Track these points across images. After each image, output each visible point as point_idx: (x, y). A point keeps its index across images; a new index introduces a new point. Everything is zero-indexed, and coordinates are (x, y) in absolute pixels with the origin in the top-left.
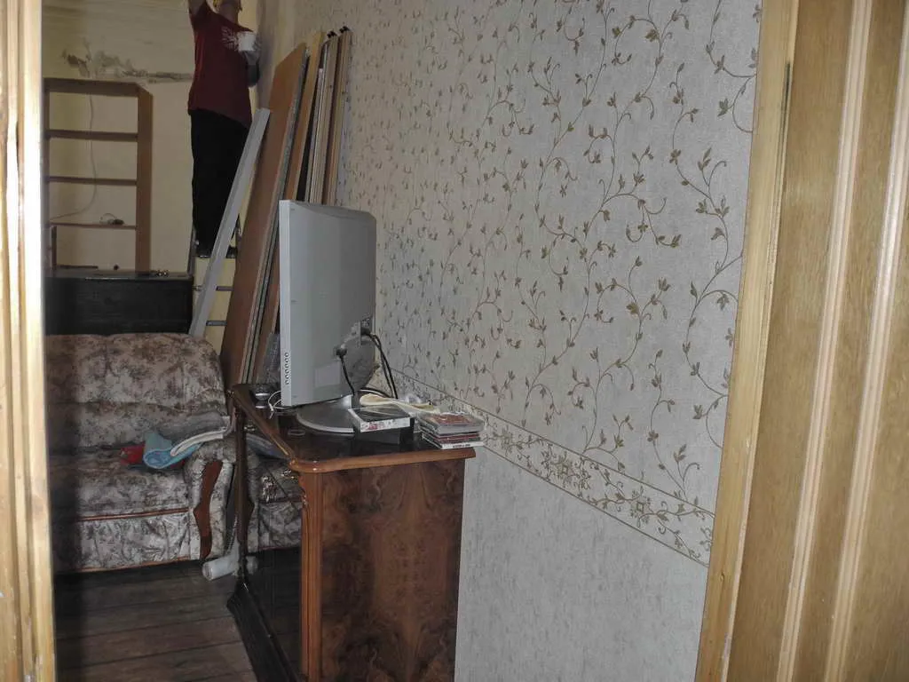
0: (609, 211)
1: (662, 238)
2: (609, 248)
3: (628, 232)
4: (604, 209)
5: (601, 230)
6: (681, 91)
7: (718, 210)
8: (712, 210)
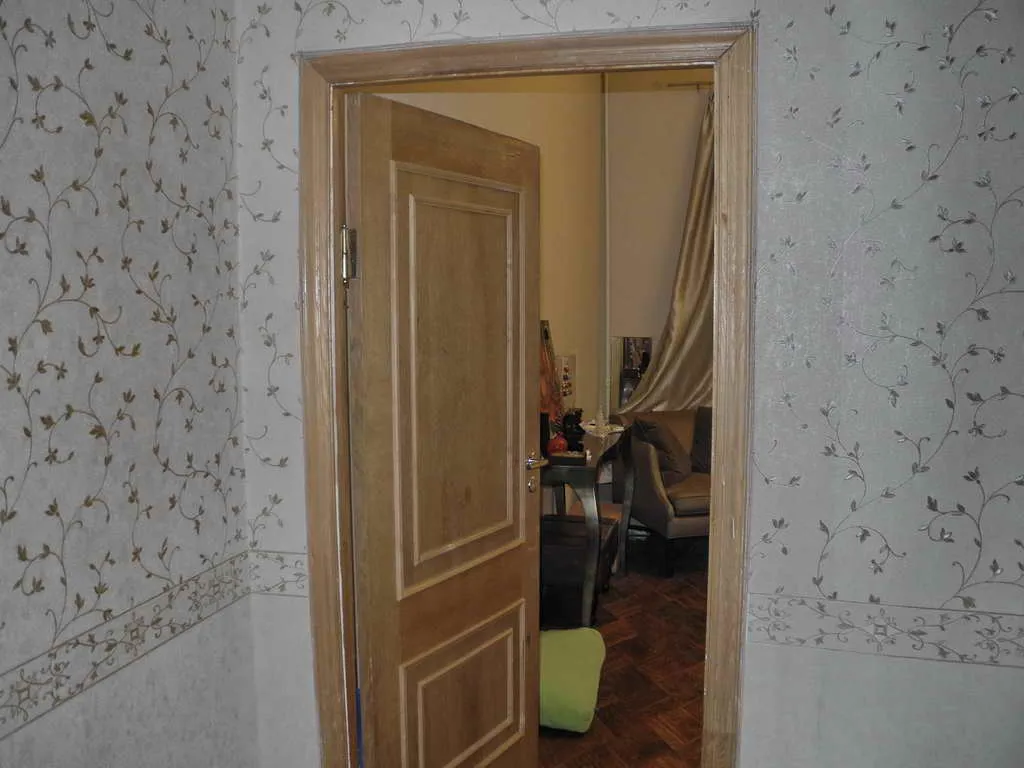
0: (50, 320)
1: (121, 348)
2: (57, 368)
3: (81, 346)
4: (41, 317)
5: (40, 346)
6: (125, 196)
7: (168, 318)
8: (164, 318)
